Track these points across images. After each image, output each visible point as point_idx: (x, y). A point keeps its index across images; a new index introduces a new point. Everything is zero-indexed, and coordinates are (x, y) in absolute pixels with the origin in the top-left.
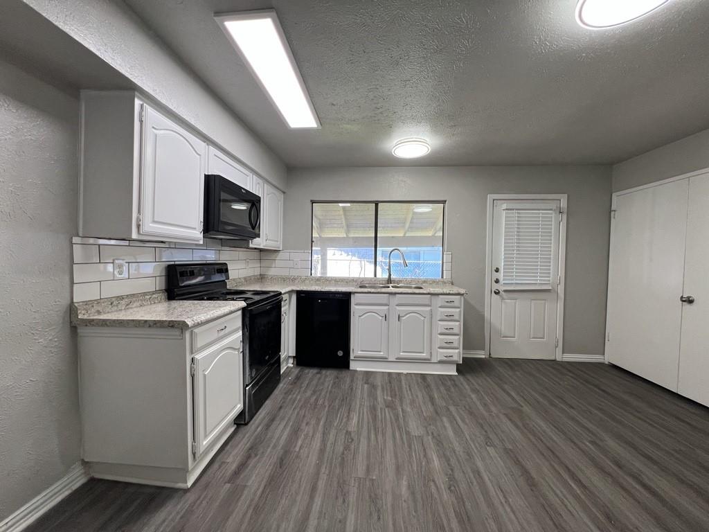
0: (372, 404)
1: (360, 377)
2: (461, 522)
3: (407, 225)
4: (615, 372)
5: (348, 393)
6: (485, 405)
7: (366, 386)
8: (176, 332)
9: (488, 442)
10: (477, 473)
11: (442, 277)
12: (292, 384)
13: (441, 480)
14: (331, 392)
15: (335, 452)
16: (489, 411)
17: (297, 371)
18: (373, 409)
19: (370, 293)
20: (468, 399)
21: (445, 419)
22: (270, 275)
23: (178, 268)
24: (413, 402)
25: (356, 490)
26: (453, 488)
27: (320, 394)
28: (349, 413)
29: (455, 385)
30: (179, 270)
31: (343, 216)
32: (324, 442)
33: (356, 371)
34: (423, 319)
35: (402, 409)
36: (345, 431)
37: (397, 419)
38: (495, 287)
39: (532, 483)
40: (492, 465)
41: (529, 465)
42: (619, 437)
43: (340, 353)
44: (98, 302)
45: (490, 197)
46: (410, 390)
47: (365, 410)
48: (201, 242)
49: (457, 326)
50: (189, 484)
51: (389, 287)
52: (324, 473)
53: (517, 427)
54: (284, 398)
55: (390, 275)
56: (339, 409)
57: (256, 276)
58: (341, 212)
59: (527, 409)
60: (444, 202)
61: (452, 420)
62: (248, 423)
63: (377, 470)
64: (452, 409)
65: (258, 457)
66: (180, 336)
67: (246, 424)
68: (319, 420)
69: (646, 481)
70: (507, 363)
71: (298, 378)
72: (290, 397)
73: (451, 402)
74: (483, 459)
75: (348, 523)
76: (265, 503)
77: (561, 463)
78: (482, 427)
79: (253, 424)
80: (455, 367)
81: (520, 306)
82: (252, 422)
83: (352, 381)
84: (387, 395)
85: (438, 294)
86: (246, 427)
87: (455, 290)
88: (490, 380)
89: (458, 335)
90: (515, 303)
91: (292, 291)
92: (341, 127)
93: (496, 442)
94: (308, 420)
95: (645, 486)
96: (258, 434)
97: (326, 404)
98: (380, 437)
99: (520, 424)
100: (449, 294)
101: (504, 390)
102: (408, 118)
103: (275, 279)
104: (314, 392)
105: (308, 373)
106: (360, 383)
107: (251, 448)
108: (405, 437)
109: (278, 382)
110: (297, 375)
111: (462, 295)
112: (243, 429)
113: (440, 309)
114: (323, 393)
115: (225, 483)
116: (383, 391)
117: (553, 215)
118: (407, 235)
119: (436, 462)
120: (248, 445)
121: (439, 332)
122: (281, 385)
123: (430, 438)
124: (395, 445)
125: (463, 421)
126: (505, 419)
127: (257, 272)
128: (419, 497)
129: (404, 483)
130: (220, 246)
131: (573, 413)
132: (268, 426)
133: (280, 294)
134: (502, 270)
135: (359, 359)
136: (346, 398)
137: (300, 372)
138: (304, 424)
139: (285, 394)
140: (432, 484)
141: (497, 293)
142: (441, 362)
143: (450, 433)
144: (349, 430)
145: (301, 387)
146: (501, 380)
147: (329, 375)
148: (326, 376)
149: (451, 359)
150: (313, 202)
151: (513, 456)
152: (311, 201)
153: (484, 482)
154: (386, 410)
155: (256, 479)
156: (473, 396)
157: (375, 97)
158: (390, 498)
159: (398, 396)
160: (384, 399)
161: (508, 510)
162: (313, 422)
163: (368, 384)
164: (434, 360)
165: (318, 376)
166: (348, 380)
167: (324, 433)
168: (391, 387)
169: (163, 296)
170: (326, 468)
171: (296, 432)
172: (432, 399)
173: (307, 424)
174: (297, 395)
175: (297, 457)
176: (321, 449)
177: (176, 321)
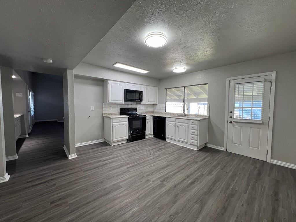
17: (153, 138)
18: (155, 148)
33: (167, 142)
34: (185, 128)
38: (230, 120)
43: (163, 135)
44: (106, 114)
45: (228, 79)
48: (124, 103)
49: (197, 132)
57: (151, 111)
73: (178, 154)
80: (196, 147)
85: (190, 120)
89: (197, 135)
90: (241, 128)
91: (152, 116)
100: (193, 120)
106: (162, 144)
113: (191, 125)
121: (191, 133)
135: (169, 138)
141: (231, 122)
142: (191, 144)
143: (164, 157)
150: (166, 89)
163: (164, 144)
164: (189, 143)
169: (119, 114)
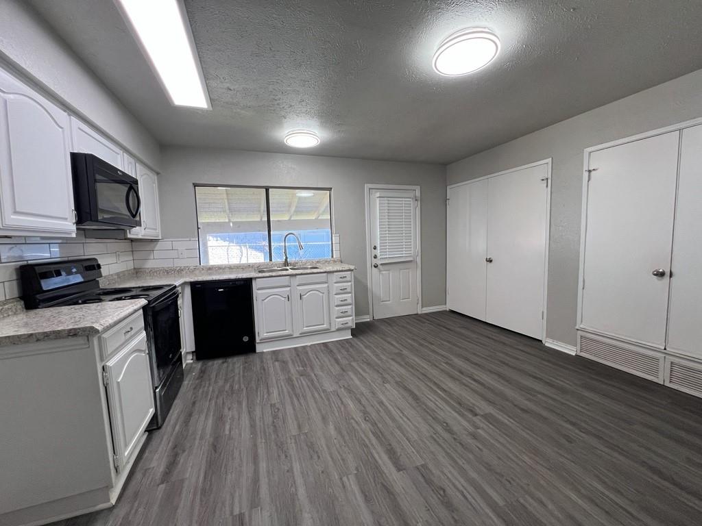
0: (287, 377)
1: (269, 357)
2: (377, 437)
3: (293, 209)
4: (452, 315)
5: (261, 373)
6: (377, 356)
7: (277, 363)
8: (80, 341)
9: (385, 381)
10: (381, 403)
11: (332, 257)
12: (198, 379)
13: (358, 416)
14: (244, 376)
15: (266, 423)
16: (381, 359)
17: (199, 365)
18: (289, 381)
19: (272, 276)
20: (364, 355)
21: (350, 373)
22: (148, 269)
23: (36, 268)
24: (322, 367)
25: (293, 445)
26: (367, 418)
27: (233, 381)
28: (268, 389)
29: (352, 346)
30: (38, 270)
31: (226, 201)
32: (252, 420)
33: (262, 353)
34: (321, 294)
35: (315, 375)
36: (269, 405)
37: (313, 384)
38: (375, 261)
39: (416, 398)
40: (391, 395)
41: (412, 387)
42: (459, 356)
43: (246, 339)
45: (367, 186)
46: (317, 358)
47: (282, 384)
48: (74, 235)
49: (349, 297)
50: (113, 501)
51: (287, 270)
52: (261, 442)
53: (401, 365)
54: (194, 393)
55: (287, 258)
56: (257, 389)
57: (130, 270)
58: (225, 196)
59: (405, 352)
60: (330, 189)
61: (356, 373)
62: (162, 425)
63: (307, 425)
64: (354, 364)
65: (186, 453)
66: (85, 344)
67: (159, 428)
68: (240, 403)
69: (476, 378)
70: (385, 321)
71: (203, 372)
72: (201, 391)
73: (352, 359)
74: (383, 393)
75: (295, 470)
76: (211, 485)
77: (431, 380)
78: (378, 371)
79: (167, 425)
80: (349, 332)
81: (393, 275)
82: (165, 424)
83: (262, 362)
84: (299, 366)
85: (333, 272)
86: (160, 431)
87: (346, 267)
88: (376, 337)
89: (350, 305)
90: (389, 274)
91: (185, 283)
92: (235, 111)
93: (389, 378)
94: (229, 406)
95: (475, 380)
96: (177, 434)
97: (243, 386)
98: (302, 401)
99: (403, 363)
100: (342, 271)
101: (389, 343)
102: (304, 113)
103: (154, 272)
104: (226, 381)
105: (213, 365)
106: (270, 362)
107: (175, 447)
108: (322, 394)
109: (181, 380)
110: (201, 369)
111: (352, 270)
112: (157, 435)
114: (236, 378)
115: (158, 485)
116: (294, 364)
117: (412, 202)
118: (292, 219)
119: (351, 405)
120: (170, 444)
121: (336, 304)
122: (185, 383)
123: (342, 389)
124: (316, 402)
125: (364, 370)
126: (393, 363)
127: (130, 266)
128: (345, 433)
129: (331, 427)
130: (84, 239)
131: (433, 347)
132: (186, 423)
133: (175, 287)
134: (378, 248)
136: (261, 378)
137: (202, 366)
138: (226, 410)
139: (194, 389)
140: (352, 421)
141: (376, 266)
142: (338, 330)
143: (357, 382)
144: (273, 402)
145: (210, 380)
146: (384, 335)
147: (237, 363)
148: (234, 364)
149: (347, 325)
150: (195, 185)
151: (401, 385)
152: (193, 184)
153: (387, 408)
154: (302, 378)
155: (192, 469)
156: (368, 351)
157: (274, 89)
158: (323, 442)
159: (308, 366)
160: (297, 370)
161: (406, 419)
162: (235, 406)
163: (278, 361)
164: (333, 329)
165: (225, 365)
166: (258, 362)
167: (249, 412)
168: (300, 359)
169: (19, 305)
170: (261, 438)
171: (220, 419)
172: (337, 361)
173: (229, 409)
174: (208, 387)
175: (230, 438)
176: (251, 426)
177: (79, 329)
